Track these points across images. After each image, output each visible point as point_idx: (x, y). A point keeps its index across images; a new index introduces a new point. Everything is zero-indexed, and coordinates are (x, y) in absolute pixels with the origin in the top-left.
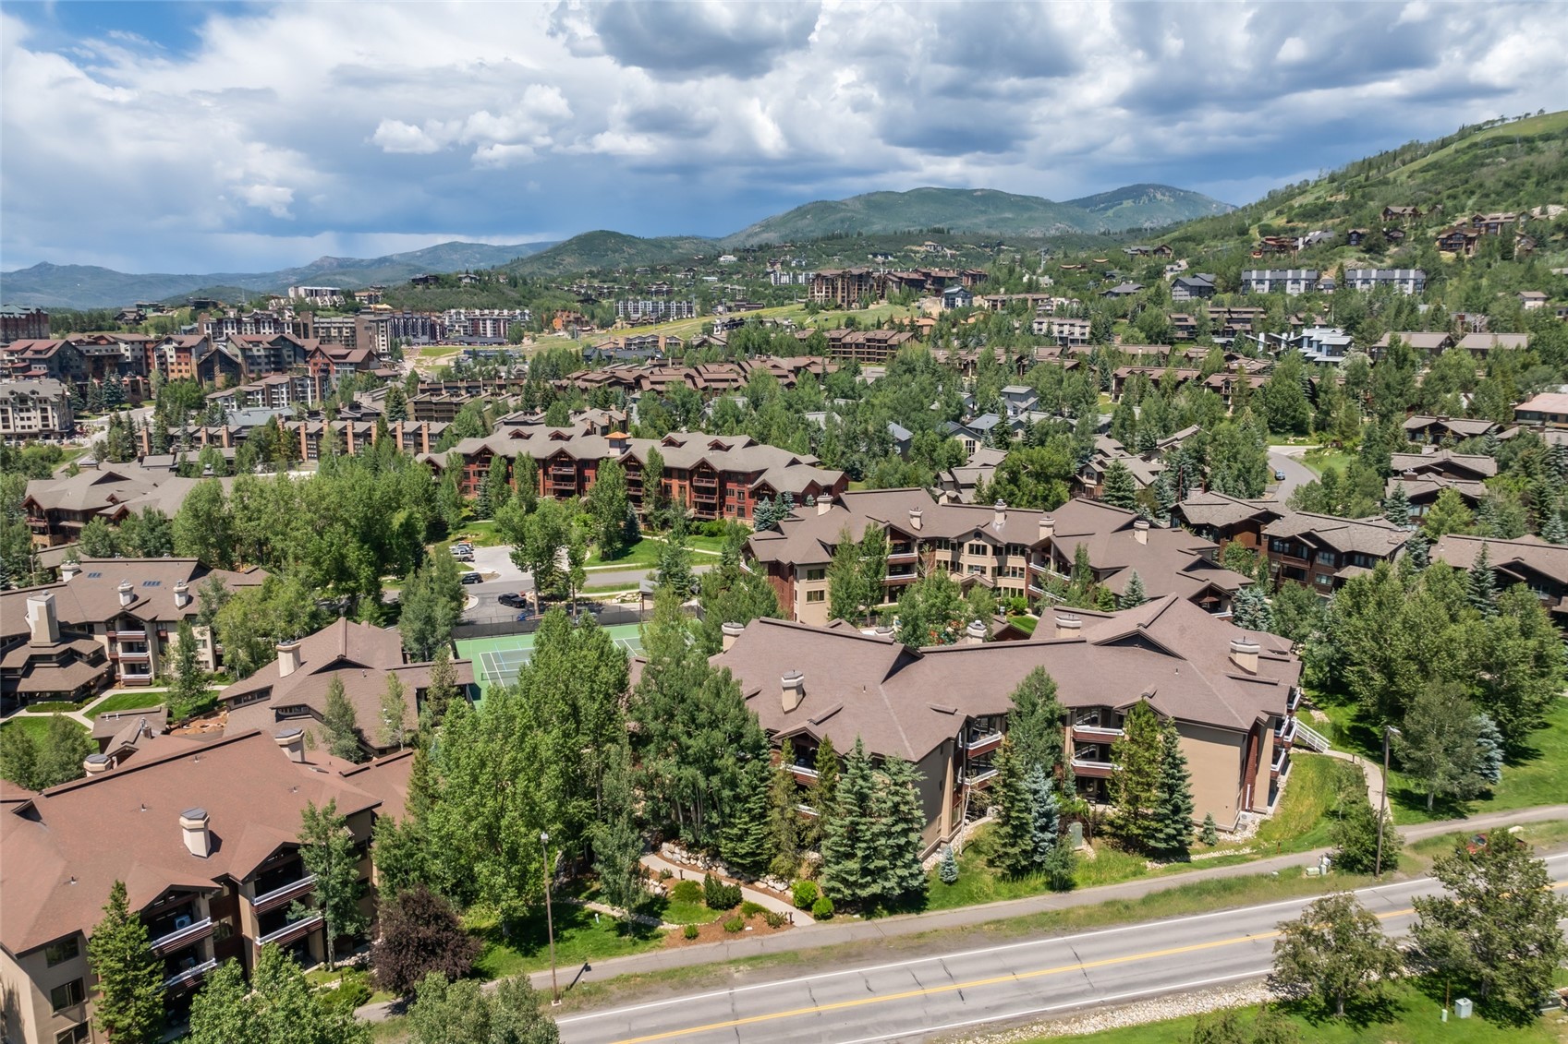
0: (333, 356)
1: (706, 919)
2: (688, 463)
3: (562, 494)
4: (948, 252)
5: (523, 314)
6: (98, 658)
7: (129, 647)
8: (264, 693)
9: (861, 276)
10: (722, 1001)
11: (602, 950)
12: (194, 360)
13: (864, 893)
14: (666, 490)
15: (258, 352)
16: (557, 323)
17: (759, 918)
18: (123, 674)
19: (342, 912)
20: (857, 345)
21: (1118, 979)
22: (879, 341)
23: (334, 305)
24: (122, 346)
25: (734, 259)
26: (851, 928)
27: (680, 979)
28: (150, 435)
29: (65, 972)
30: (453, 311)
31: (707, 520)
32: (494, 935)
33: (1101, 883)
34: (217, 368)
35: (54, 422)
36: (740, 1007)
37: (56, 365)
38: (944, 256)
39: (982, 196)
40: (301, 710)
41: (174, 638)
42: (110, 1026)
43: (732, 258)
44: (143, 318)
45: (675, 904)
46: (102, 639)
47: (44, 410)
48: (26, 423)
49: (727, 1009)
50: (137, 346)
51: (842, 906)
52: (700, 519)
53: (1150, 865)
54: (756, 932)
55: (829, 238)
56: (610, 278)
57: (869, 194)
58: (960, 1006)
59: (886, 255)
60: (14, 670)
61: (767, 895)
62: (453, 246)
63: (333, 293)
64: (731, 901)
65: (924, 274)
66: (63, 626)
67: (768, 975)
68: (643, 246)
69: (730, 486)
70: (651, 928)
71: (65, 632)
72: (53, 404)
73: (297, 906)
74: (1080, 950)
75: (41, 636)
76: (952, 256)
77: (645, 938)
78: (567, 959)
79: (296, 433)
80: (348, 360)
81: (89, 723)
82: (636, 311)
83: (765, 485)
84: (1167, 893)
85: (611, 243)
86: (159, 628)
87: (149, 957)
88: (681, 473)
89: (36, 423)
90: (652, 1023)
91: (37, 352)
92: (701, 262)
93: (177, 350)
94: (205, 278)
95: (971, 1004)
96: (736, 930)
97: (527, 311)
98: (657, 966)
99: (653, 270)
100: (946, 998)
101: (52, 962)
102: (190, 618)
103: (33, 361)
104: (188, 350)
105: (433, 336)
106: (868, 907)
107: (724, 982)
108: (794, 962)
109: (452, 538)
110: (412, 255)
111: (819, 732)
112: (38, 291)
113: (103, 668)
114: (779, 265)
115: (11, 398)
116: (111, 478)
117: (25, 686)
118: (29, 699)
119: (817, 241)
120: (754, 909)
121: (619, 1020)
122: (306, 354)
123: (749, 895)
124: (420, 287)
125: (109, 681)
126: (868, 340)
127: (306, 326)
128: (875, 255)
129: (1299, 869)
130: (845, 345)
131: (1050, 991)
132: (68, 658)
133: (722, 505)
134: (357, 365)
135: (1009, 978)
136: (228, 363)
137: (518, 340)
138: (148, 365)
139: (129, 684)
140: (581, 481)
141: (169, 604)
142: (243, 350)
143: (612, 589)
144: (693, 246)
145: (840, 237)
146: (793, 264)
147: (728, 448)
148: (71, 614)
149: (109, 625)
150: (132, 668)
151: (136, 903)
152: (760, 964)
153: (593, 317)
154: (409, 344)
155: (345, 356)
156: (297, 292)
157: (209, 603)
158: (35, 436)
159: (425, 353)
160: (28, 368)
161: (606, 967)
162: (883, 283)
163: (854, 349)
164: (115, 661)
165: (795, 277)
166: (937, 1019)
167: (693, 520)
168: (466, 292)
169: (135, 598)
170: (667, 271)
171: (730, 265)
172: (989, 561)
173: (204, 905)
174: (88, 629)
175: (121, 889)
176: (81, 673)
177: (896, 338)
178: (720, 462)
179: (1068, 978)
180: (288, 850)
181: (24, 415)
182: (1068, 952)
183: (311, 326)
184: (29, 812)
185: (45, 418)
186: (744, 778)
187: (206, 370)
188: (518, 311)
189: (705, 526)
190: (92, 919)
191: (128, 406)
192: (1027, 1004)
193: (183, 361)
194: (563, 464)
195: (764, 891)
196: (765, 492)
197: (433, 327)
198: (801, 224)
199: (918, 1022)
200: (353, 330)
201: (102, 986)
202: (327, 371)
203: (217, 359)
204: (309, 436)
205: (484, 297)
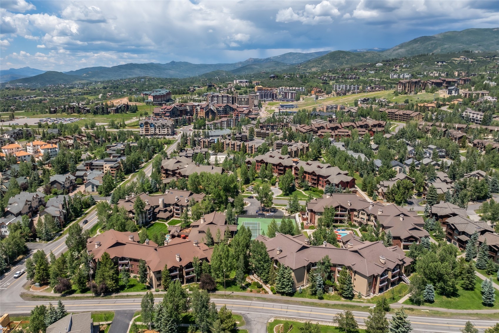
0: (240, 112)
1: (256, 289)
2: (311, 171)
3: (280, 174)
4: (470, 60)
5: (303, 89)
6: (171, 211)
7: (177, 210)
8: (198, 226)
9: (416, 82)
10: (249, 303)
11: (237, 290)
12: (204, 111)
13: (280, 291)
14: (305, 177)
15: (221, 109)
16: (313, 92)
17: (264, 291)
18: (175, 215)
19: (198, 275)
20: (400, 115)
21: (315, 316)
22: (407, 115)
23: (246, 86)
24: (187, 107)
25: (382, 65)
26: (279, 296)
27: (245, 298)
28: (190, 139)
29: (159, 276)
30: (281, 88)
31: (314, 187)
32: (221, 283)
33: (329, 300)
34: (210, 113)
35: (170, 132)
36: (252, 304)
37: (172, 113)
38: (468, 62)
39: (497, 31)
40: (203, 232)
41: (185, 208)
42: (164, 284)
43: (381, 64)
44: (195, 90)
45: (252, 285)
46: (172, 207)
47: (168, 128)
48: (164, 132)
49: (249, 304)
50: (191, 107)
51: (278, 292)
52: (312, 187)
53: (343, 299)
54: (262, 293)
55: (420, 56)
56: (336, 72)
57: (445, 33)
58: (285, 313)
59: (442, 62)
60: (156, 212)
61: (267, 288)
62: (290, 54)
63: (246, 82)
64: (260, 287)
65: (443, 80)
66: (165, 204)
67: (259, 301)
68: (353, 56)
69: (320, 179)
70: (246, 288)
71: (166, 205)
72: (170, 127)
73: (191, 272)
74: (312, 310)
75: (161, 206)
76: (472, 62)
77: (244, 290)
78: (230, 290)
79: (223, 143)
80: (244, 113)
81: (168, 225)
82: (339, 88)
83: (328, 181)
84: (339, 305)
85: (341, 55)
86: (182, 206)
87: (169, 276)
88: (309, 173)
89: (166, 132)
90: (237, 303)
91: (168, 109)
92: (369, 66)
93: (201, 108)
94: (215, 65)
95: (287, 313)
96: (259, 292)
97: (304, 88)
98: (243, 295)
99: (351, 69)
100: (284, 311)
101: (157, 274)
102: (188, 206)
103: (167, 112)
104: (203, 108)
105: (273, 98)
106: (283, 294)
107: (252, 300)
108: (265, 300)
109: (251, 184)
110: (277, 57)
111: (279, 260)
112: (171, 70)
113: (171, 213)
114: (398, 67)
115: (161, 125)
116: (178, 162)
117: (158, 216)
118: (158, 218)
119: (415, 57)
120: (264, 289)
121: (233, 302)
122: (233, 110)
123: (264, 286)
124: (272, 79)
125: (172, 216)
126: (404, 114)
127: (235, 97)
128: (438, 62)
129: (369, 307)
130: (396, 115)
131: (302, 315)
132: (165, 211)
133: (318, 183)
134: (246, 114)
135: (297, 311)
136: (212, 112)
137: (298, 99)
138: (193, 112)
139: (176, 217)
140: (285, 171)
141: (184, 202)
142: (217, 109)
143: (282, 205)
144: (372, 55)
145: (425, 55)
146: (404, 66)
147: (322, 168)
148: (167, 202)
149: (173, 205)
150: (177, 214)
151: (168, 268)
152: (259, 299)
153: (325, 90)
154: (265, 101)
155: (243, 112)
156: (236, 82)
157: (191, 203)
158: (165, 135)
159: (269, 104)
160: (165, 114)
161: (236, 293)
162: (425, 85)
163: (399, 116)
164: (174, 212)
165: (399, 76)
166: (280, 314)
167: (310, 186)
168: (286, 81)
169: (178, 200)
170: (356, 70)
171: (380, 67)
172: (365, 217)
173: (178, 269)
174: (169, 205)
175: (166, 265)
176: (168, 214)
177: (413, 114)
178: (318, 172)
179: (307, 314)
180: (191, 263)
181: (164, 129)
182: (311, 310)
183: (237, 97)
184: (156, 249)
185: (168, 131)
186: (265, 266)
187: (207, 114)
188: (301, 88)
189: (313, 189)
190: (162, 269)
191: (187, 124)
192: (296, 316)
193: (202, 111)
194: (281, 166)
195: (268, 287)
196: (328, 182)
197: (273, 95)
198: (415, 45)
199: (277, 314)
200: (248, 99)
201: (163, 279)
202: (238, 116)
203: (210, 111)
204: (226, 144)
205: (291, 83)
